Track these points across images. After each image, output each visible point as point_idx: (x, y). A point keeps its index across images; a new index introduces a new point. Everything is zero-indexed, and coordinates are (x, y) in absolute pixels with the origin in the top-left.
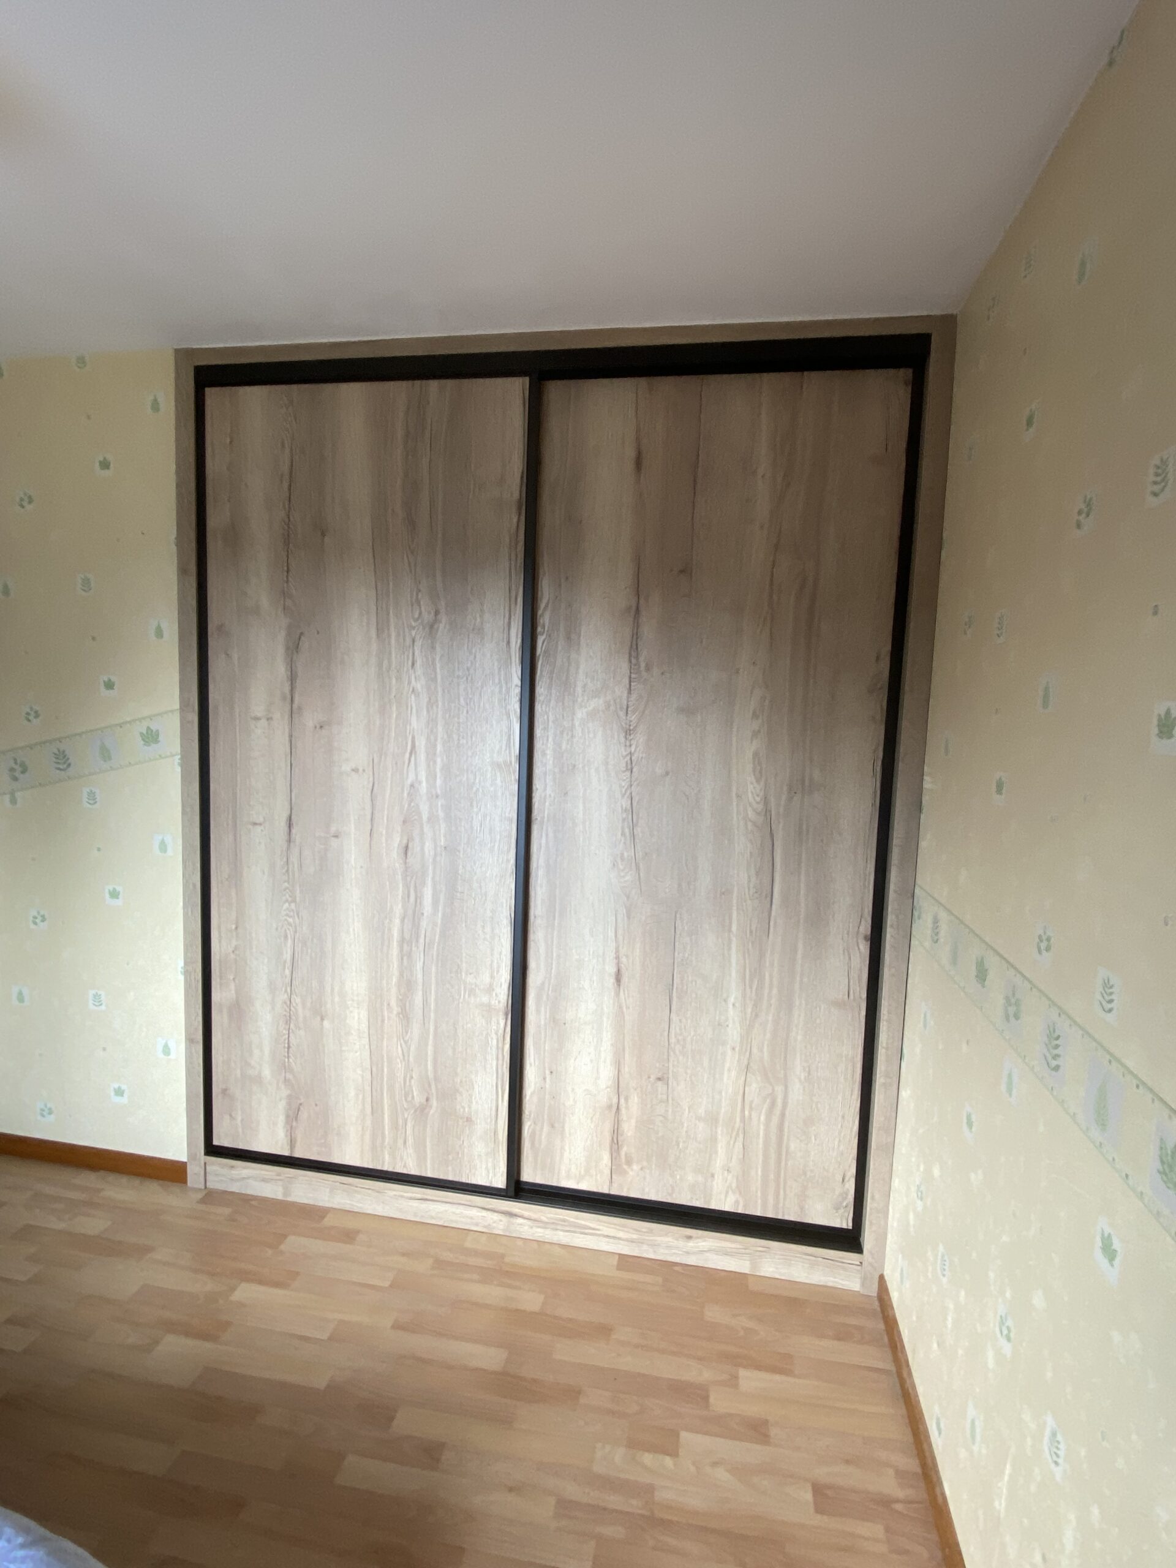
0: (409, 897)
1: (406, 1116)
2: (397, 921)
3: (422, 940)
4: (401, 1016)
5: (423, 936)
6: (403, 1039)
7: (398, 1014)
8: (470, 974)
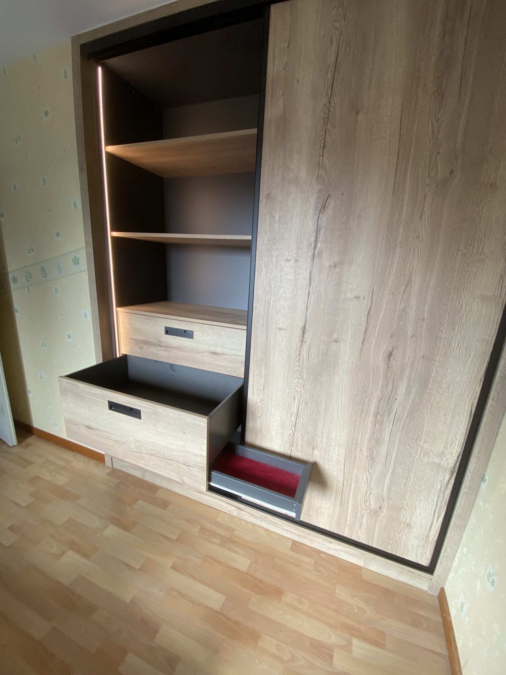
0: (387, 386)
1: (363, 513)
2: (375, 401)
3: (392, 416)
4: (369, 458)
5: (394, 413)
6: (368, 471)
7: (367, 457)
8: (428, 443)
